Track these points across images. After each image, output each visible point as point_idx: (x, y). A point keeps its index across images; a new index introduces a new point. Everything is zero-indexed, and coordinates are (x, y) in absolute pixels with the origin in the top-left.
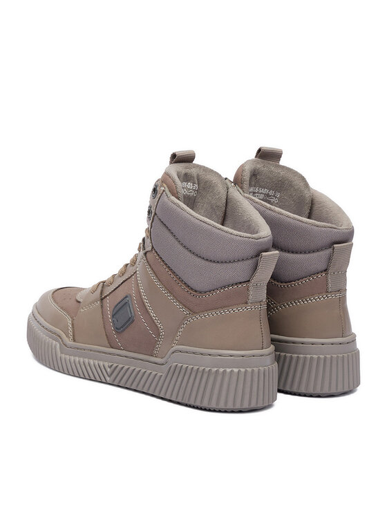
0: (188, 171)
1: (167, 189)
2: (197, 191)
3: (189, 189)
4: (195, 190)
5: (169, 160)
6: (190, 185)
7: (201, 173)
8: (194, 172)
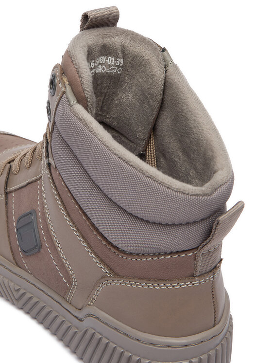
0: (107, 41)
1: (68, 90)
2: (122, 67)
3: (110, 66)
4: (119, 67)
5: (79, 23)
6: (110, 60)
7: (127, 42)
8: (117, 41)
